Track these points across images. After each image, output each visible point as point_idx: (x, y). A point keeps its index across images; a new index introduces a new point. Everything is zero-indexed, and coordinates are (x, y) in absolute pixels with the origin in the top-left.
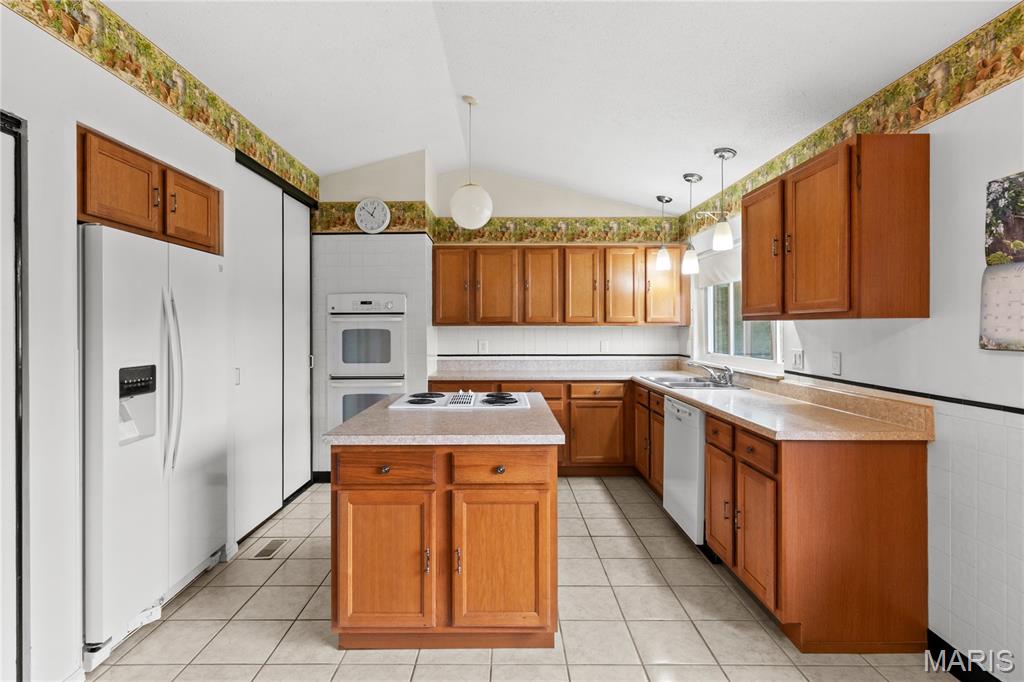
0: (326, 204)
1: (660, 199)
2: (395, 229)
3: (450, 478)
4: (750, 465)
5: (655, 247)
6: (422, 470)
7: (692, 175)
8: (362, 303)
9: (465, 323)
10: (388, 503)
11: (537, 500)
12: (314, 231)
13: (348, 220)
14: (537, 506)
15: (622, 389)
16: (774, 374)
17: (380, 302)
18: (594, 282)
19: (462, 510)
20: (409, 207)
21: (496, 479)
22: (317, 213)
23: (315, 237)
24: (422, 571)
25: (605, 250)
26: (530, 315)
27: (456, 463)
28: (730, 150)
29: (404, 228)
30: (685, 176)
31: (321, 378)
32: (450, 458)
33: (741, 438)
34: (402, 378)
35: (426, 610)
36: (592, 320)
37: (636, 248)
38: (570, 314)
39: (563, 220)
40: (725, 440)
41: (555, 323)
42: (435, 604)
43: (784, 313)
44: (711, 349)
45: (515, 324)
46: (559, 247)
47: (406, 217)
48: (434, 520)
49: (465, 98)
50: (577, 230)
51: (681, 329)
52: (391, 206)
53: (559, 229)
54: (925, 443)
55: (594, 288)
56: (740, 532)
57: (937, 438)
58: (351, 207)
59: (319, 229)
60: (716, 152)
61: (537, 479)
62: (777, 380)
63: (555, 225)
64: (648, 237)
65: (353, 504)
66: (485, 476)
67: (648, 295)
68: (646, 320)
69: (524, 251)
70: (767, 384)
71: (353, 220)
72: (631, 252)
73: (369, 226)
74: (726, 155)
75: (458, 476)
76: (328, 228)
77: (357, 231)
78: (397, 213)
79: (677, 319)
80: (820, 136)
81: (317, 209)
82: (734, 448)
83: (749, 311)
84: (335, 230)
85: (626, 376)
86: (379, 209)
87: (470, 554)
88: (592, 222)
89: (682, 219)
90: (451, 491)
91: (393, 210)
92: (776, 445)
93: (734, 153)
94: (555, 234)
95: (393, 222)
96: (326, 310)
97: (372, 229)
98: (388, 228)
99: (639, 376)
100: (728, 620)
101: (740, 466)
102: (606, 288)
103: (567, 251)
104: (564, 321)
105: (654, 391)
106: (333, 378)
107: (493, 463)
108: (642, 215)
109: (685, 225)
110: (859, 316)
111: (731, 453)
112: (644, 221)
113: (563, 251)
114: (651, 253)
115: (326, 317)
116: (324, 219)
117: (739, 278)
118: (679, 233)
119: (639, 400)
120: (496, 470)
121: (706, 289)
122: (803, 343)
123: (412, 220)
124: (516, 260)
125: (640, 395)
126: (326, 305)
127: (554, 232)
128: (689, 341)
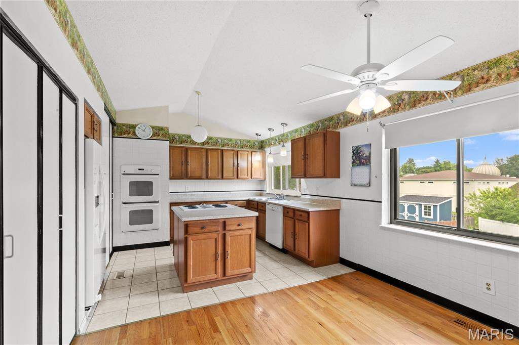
0: (120, 124)
1: (257, 134)
2: (154, 138)
3: (225, 229)
4: (300, 220)
5: (255, 152)
6: (216, 227)
7: (271, 129)
8: (139, 169)
9: (182, 179)
10: (205, 239)
11: (250, 233)
12: (114, 136)
13: (132, 132)
14: (250, 235)
15: (245, 203)
16: (298, 195)
17: (148, 169)
18: (234, 163)
19: (228, 239)
20: (161, 129)
21: (239, 228)
22: (115, 128)
23: (114, 138)
24: (216, 260)
25: (237, 152)
26: (209, 175)
27: (227, 224)
28: (286, 124)
29: (159, 138)
30: (269, 129)
31: (117, 203)
32: (225, 222)
33: (296, 212)
34: (158, 202)
35: (217, 272)
36: (233, 178)
37: (248, 151)
38: (225, 175)
39: (220, 138)
40: (291, 214)
41: (219, 179)
42: (220, 270)
43: (305, 176)
44: (273, 188)
45: (203, 179)
46: (220, 149)
47: (159, 133)
48: (220, 243)
49: (197, 92)
50: (225, 142)
51: (262, 181)
52: (153, 128)
53: (218, 142)
54: (339, 210)
55: (234, 166)
56: (296, 240)
57: (342, 208)
58: (134, 127)
59: (116, 135)
60: (282, 124)
61: (250, 227)
62: (299, 197)
63: (217, 140)
64: (251, 147)
65: (193, 240)
66: (236, 227)
67: (252, 169)
68: (251, 178)
69: (207, 150)
70: (296, 198)
71: (134, 132)
72: (247, 153)
73: (142, 135)
74: (285, 125)
75: (227, 228)
76: (121, 135)
77: (136, 137)
78: (155, 131)
79: (262, 178)
80: (312, 126)
81: (115, 125)
82: (294, 216)
83: (294, 175)
84: (124, 136)
85: (247, 198)
86: (147, 129)
87: (231, 252)
88: (231, 140)
89: (262, 142)
90: (225, 233)
91: (154, 129)
92: (308, 213)
93: (287, 125)
94: (217, 143)
95: (154, 135)
96: (120, 172)
97: (144, 137)
98: (151, 137)
99: (252, 198)
100: (295, 265)
101: (296, 221)
102: (238, 166)
103: (224, 151)
104: (222, 178)
105: (260, 202)
106: (124, 203)
107: (238, 223)
108: (249, 139)
109: (263, 144)
110: (326, 178)
111: (293, 218)
112: (249, 141)
113: (222, 151)
114: (253, 154)
115: (120, 176)
116: (119, 131)
117: (290, 164)
118: (262, 146)
119: (253, 206)
120: (239, 225)
121: (271, 167)
122: (307, 185)
123: (163, 134)
124: (204, 154)
125: (253, 205)
126: (121, 170)
127: (216, 143)
128: (265, 186)
